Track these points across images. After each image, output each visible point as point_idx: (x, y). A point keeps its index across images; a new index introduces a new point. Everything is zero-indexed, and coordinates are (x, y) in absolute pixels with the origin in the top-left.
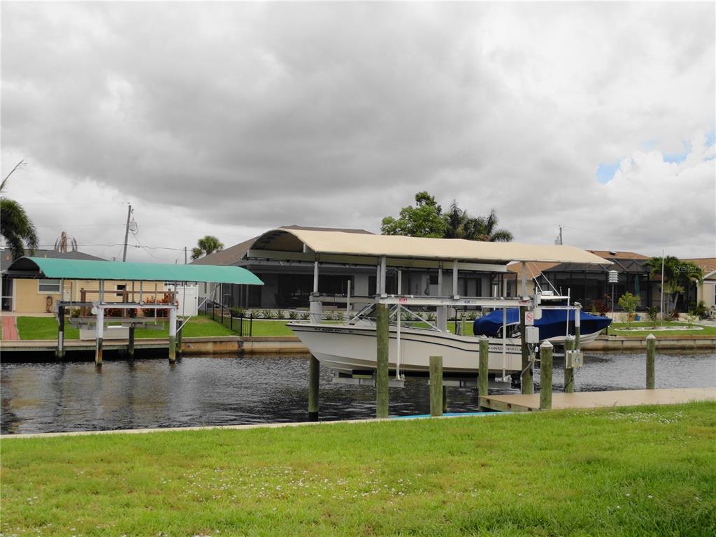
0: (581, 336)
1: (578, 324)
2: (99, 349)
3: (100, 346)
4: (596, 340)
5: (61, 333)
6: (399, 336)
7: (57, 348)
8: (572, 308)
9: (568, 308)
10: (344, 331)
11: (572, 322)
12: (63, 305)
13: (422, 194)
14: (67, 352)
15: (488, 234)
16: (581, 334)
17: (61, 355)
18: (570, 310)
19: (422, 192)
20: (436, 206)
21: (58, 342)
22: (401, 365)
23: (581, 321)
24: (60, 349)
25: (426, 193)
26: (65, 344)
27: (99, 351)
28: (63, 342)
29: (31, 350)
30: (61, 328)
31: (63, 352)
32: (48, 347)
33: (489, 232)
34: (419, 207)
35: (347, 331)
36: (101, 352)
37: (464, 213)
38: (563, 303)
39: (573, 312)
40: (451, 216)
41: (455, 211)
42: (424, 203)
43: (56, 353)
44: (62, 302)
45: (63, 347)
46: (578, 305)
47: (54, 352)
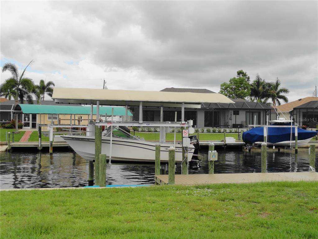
0: (298, 141)
1: (296, 135)
2: (51, 146)
3: (51, 145)
4: (309, 143)
5: (40, 139)
6: (111, 142)
7: (38, 145)
8: (293, 127)
9: (291, 126)
10: (85, 140)
11: (294, 134)
12: (40, 126)
13: (240, 71)
14: (43, 147)
15: (276, 90)
16: (298, 140)
17: (40, 149)
18: (292, 128)
19: (240, 70)
20: (247, 76)
21: (39, 143)
22: (112, 157)
23: (298, 133)
24: (40, 146)
25: (242, 71)
26: (42, 144)
27: (51, 147)
28: (41, 143)
29: (27, 146)
30: (40, 137)
31: (41, 147)
32: (34, 145)
33: (277, 89)
34: (238, 77)
35: (87, 140)
36: (52, 148)
37: (264, 80)
38: (289, 124)
39: (294, 129)
40: (257, 82)
41: (258, 79)
42: (241, 75)
43: (38, 148)
44: (40, 125)
45: (41, 145)
46: (296, 125)
47: (37, 147)
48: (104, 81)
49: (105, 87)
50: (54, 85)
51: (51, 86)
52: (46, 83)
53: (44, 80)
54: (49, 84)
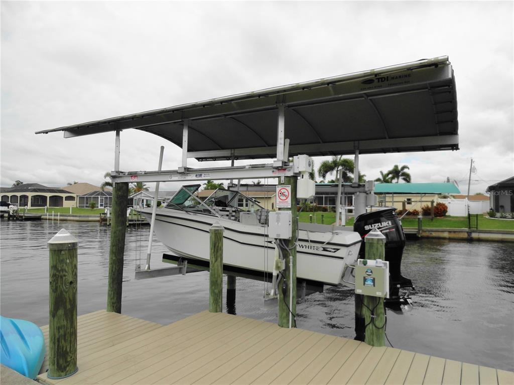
48: (472, 160)
49: (472, 167)
50: (409, 169)
51: (406, 170)
52: (400, 168)
53: (398, 164)
54: (404, 168)
